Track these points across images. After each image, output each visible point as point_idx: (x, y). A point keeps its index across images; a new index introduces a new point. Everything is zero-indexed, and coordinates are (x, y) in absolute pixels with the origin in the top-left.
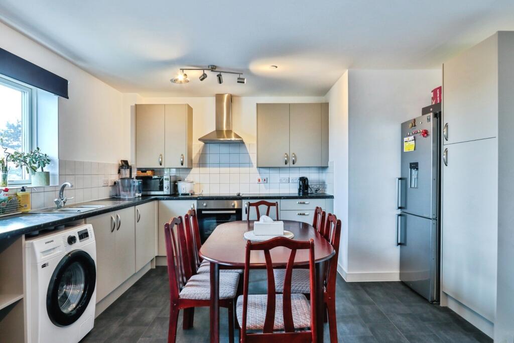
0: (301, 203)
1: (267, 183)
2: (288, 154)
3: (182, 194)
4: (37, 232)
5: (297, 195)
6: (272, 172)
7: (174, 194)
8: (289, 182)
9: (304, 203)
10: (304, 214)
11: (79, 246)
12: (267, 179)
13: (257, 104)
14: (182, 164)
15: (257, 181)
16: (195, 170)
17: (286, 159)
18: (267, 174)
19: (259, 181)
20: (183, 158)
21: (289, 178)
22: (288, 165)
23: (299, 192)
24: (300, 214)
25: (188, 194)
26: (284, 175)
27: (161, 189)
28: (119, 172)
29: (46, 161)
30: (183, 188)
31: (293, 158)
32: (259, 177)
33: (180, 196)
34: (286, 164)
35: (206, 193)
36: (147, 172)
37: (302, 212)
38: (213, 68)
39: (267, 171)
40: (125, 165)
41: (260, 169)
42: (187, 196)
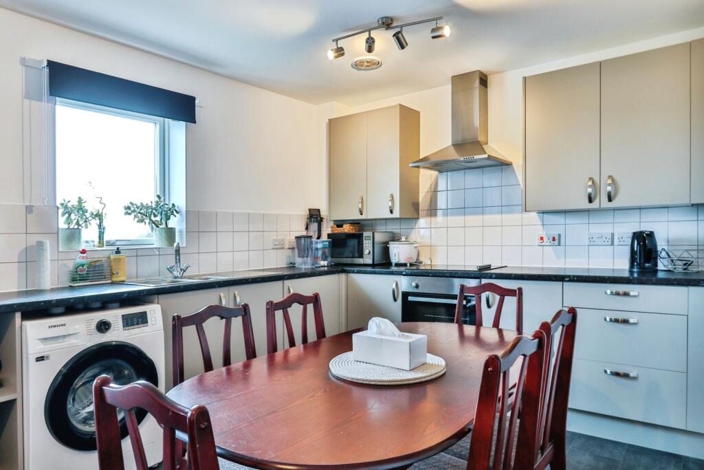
0: (618, 294)
1: (559, 245)
2: (597, 180)
3: (398, 265)
5: (626, 274)
6: (571, 220)
7: (384, 264)
8: (612, 244)
9: (626, 294)
10: (625, 322)
12: (559, 235)
13: (525, 79)
14: (391, 212)
15: (538, 241)
16: (422, 222)
17: (590, 190)
18: (558, 225)
19: (542, 238)
20: (392, 200)
21: (613, 235)
22: (595, 205)
23: (632, 266)
24: (617, 321)
25: (405, 265)
26: (601, 227)
27: (361, 256)
28: (307, 228)
30: (399, 253)
31: (609, 188)
32: (541, 232)
33: (394, 269)
34: (590, 201)
35: (440, 264)
36: (344, 226)
37: (621, 316)
38: (387, 23)
39: (560, 219)
40: (315, 216)
41: (545, 215)
42: (402, 269)
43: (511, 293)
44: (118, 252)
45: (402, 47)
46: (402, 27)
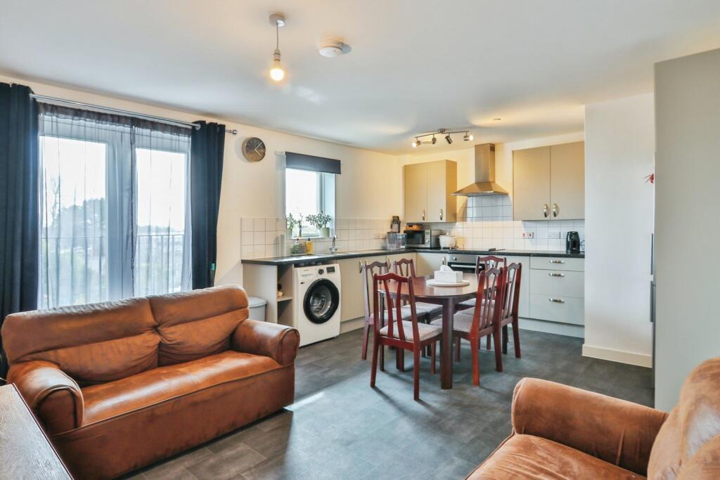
0: (556, 262)
1: (533, 238)
2: (549, 206)
3: (444, 248)
4: (303, 264)
5: (565, 253)
6: (538, 225)
7: (436, 247)
8: (560, 238)
9: (560, 262)
10: (560, 275)
11: (326, 276)
12: (533, 233)
13: (513, 152)
14: (441, 219)
15: (522, 236)
16: (458, 224)
17: (545, 210)
18: (533, 228)
19: (524, 235)
20: (442, 213)
21: (560, 233)
22: (548, 218)
23: (567, 249)
24: (555, 275)
25: (449, 248)
26: (554, 229)
27: (423, 243)
28: (391, 227)
29: (328, 219)
30: (445, 241)
31: (554, 210)
32: (523, 230)
33: (442, 250)
34: (546, 216)
35: (469, 248)
36: (413, 226)
37: (557, 273)
38: (442, 131)
39: (533, 224)
40: (396, 220)
41: (526, 222)
42: (447, 250)
43: (501, 260)
44: (309, 240)
45: (450, 143)
46: (449, 133)
